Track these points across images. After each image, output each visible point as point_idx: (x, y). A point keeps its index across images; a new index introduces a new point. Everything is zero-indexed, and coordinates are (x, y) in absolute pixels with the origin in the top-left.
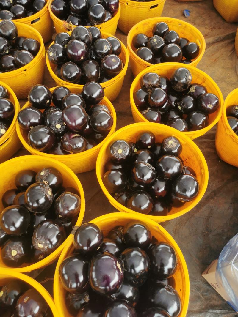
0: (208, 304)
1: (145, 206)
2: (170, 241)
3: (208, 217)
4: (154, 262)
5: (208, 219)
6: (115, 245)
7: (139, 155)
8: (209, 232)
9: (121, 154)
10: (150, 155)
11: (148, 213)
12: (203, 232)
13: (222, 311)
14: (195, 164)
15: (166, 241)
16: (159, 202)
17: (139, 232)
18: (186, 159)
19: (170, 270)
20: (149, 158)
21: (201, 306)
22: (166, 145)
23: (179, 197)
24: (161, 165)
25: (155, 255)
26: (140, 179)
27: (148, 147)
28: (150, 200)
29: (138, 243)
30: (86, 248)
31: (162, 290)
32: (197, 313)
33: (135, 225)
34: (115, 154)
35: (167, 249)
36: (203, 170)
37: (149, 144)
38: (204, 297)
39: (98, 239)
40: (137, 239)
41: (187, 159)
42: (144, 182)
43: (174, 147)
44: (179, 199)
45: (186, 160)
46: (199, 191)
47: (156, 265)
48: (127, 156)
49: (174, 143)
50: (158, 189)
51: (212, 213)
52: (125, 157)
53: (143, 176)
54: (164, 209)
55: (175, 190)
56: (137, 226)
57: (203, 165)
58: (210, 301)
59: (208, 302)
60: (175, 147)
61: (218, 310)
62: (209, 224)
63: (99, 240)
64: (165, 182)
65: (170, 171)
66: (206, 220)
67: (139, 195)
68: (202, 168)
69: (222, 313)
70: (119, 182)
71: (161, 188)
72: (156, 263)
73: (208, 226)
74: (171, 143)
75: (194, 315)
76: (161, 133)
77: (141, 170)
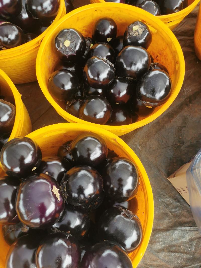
0: (176, 221)
1: (100, 115)
2: (130, 156)
3: (181, 127)
4: (108, 183)
5: (181, 130)
6: (60, 164)
7: (95, 50)
8: (181, 144)
9: (68, 47)
10: (110, 51)
11: (105, 123)
12: (175, 144)
13: (192, 227)
14: (167, 59)
15: (126, 157)
16: (121, 111)
17: (91, 146)
18: (157, 56)
19: (129, 191)
20: (109, 54)
21: (168, 223)
22: (129, 33)
23: (144, 101)
24: (122, 60)
25: (110, 174)
26: (93, 79)
27: (107, 39)
28: (107, 107)
29: (90, 160)
30: (17, 170)
31: (118, 216)
32: (164, 231)
33: (86, 138)
34: (61, 49)
35: (127, 166)
36: (178, 65)
37: (108, 36)
38: (172, 214)
39: (32, 158)
40: (89, 155)
41: (159, 55)
42: (100, 83)
43: (140, 34)
44: (145, 103)
45: (157, 58)
46: (171, 92)
47: (112, 186)
48: (77, 51)
49: (141, 29)
50: (119, 93)
51: (185, 123)
52: (75, 52)
53: (98, 75)
54: (127, 118)
55: (140, 93)
56: (89, 139)
57: (178, 57)
58: (179, 218)
59: (177, 219)
60: (142, 35)
61: (188, 227)
62: (182, 135)
63: (34, 159)
64: (128, 83)
65: (134, 68)
66: (178, 131)
67: (93, 100)
68: (177, 63)
69: (193, 229)
70: (68, 86)
71: (123, 91)
72: (111, 184)
73: (181, 137)
74: (136, 29)
75: (160, 234)
76: (124, 21)
77: (94, 66)
